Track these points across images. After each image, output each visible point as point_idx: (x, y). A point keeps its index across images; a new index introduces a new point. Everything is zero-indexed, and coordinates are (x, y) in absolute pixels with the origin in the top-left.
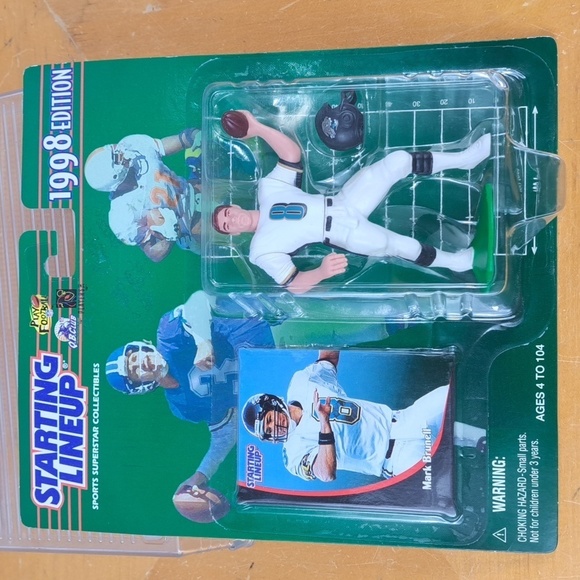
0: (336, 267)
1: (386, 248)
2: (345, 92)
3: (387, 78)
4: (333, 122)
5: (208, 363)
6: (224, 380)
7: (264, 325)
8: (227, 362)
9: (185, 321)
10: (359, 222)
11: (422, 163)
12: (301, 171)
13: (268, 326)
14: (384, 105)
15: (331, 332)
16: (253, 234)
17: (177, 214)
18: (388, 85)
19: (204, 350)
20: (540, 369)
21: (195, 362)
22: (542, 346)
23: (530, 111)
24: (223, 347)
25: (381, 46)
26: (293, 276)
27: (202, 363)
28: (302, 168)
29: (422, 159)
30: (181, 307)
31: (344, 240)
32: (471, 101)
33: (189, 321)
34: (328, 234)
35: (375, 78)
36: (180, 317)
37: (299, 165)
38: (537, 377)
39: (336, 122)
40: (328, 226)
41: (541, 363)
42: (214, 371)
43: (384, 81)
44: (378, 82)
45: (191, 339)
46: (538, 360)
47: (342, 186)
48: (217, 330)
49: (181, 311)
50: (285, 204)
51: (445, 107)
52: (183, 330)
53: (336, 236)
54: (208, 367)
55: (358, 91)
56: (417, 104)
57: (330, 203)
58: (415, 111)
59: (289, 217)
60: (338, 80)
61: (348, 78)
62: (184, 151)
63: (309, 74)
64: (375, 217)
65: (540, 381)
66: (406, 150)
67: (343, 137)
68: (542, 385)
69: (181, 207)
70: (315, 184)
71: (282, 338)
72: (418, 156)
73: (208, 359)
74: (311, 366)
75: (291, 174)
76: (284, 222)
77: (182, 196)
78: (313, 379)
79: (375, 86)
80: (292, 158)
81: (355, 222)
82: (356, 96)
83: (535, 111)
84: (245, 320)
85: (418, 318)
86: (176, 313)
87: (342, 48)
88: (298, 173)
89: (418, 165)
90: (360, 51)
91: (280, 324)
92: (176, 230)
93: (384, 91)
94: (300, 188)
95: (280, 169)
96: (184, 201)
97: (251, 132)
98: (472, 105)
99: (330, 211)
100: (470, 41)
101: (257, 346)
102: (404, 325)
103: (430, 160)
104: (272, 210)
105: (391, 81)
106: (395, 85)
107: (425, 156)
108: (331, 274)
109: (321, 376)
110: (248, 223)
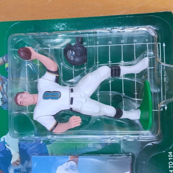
0: (76, 123)
1: (100, 112)
2: (78, 38)
3: (98, 31)
4: (72, 53)
5: (18, 163)
6: (25, 171)
7: (44, 144)
8: (26, 162)
9: (6, 143)
10: (86, 100)
11: (115, 71)
12: (58, 75)
13: (45, 145)
14: (96, 43)
15: (75, 147)
16: (35, 105)
17: (2, 93)
18: (98, 35)
19: (16, 157)
20: (171, 163)
21: (11, 163)
22: (171, 153)
23: (162, 45)
24: (24, 155)
25: (93, 16)
26: (55, 126)
27: (15, 163)
28: (58, 74)
29: (115, 70)
30: (4, 137)
31: (79, 108)
32: (135, 41)
33: (8, 143)
34: (71, 106)
35: (92, 31)
36: (4, 141)
37: (57, 72)
38: (170, 167)
39: (74, 53)
40: (72, 102)
41: (171, 160)
42: (20, 167)
43: (96, 33)
44: (93, 33)
45: (9, 151)
46: (170, 159)
47: (77, 83)
48: (22, 147)
49: (4, 139)
50: (50, 92)
51: (123, 43)
52: (6, 147)
53: (75, 106)
54: (18, 165)
55: (84, 37)
56: (110, 42)
57: (72, 91)
58: (109, 45)
59: (52, 98)
60: (74, 32)
61: (79, 31)
62: (5, 64)
63: (61, 29)
64: (94, 97)
65: (171, 169)
66: (107, 65)
67: (77, 60)
68: (172, 171)
69: (4, 90)
70: (64, 82)
71: (52, 150)
72: (113, 68)
73: (17, 161)
74: (66, 164)
75: (53, 77)
76: (50, 101)
77: (4, 85)
78: (67, 170)
79: (92, 35)
80: (53, 69)
81: (85, 100)
82: (83, 40)
83: (164, 45)
84: (34, 142)
85: (114, 140)
86: (2, 140)
87: (76, 17)
88: (56, 76)
89: (113, 72)
90: (84, 18)
91: (51, 144)
92: (1, 101)
93: (96, 37)
94: (58, 83)
95: (47, 75)
96: (5, 87)
97: (33, 57)
98: (136, 43)
99: (72, 95)
100: (133, 14)
101: (40, 155)
102: (108, 143)
103: (119, 70)
104: (44, 95)
105: (100, 33)
106: (102, 35)
107: (117, 68)
108: (73, 126)
109: (70, 168)
110: (33, 101)
